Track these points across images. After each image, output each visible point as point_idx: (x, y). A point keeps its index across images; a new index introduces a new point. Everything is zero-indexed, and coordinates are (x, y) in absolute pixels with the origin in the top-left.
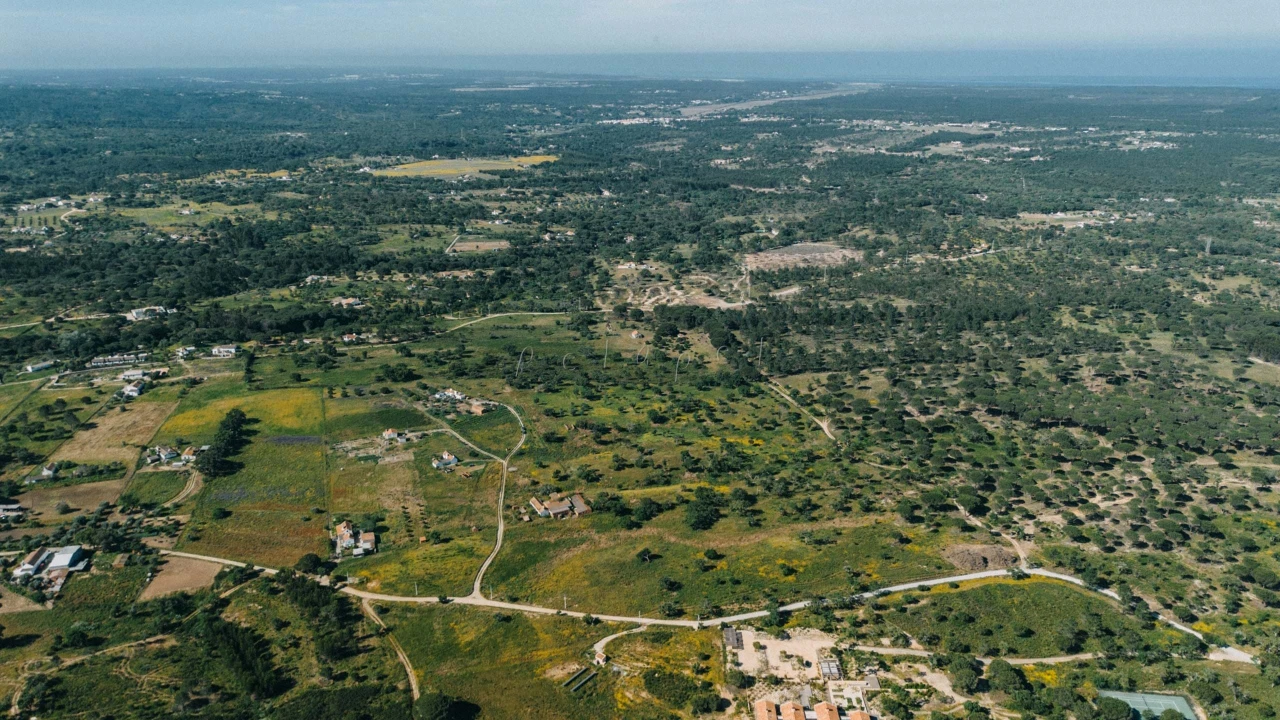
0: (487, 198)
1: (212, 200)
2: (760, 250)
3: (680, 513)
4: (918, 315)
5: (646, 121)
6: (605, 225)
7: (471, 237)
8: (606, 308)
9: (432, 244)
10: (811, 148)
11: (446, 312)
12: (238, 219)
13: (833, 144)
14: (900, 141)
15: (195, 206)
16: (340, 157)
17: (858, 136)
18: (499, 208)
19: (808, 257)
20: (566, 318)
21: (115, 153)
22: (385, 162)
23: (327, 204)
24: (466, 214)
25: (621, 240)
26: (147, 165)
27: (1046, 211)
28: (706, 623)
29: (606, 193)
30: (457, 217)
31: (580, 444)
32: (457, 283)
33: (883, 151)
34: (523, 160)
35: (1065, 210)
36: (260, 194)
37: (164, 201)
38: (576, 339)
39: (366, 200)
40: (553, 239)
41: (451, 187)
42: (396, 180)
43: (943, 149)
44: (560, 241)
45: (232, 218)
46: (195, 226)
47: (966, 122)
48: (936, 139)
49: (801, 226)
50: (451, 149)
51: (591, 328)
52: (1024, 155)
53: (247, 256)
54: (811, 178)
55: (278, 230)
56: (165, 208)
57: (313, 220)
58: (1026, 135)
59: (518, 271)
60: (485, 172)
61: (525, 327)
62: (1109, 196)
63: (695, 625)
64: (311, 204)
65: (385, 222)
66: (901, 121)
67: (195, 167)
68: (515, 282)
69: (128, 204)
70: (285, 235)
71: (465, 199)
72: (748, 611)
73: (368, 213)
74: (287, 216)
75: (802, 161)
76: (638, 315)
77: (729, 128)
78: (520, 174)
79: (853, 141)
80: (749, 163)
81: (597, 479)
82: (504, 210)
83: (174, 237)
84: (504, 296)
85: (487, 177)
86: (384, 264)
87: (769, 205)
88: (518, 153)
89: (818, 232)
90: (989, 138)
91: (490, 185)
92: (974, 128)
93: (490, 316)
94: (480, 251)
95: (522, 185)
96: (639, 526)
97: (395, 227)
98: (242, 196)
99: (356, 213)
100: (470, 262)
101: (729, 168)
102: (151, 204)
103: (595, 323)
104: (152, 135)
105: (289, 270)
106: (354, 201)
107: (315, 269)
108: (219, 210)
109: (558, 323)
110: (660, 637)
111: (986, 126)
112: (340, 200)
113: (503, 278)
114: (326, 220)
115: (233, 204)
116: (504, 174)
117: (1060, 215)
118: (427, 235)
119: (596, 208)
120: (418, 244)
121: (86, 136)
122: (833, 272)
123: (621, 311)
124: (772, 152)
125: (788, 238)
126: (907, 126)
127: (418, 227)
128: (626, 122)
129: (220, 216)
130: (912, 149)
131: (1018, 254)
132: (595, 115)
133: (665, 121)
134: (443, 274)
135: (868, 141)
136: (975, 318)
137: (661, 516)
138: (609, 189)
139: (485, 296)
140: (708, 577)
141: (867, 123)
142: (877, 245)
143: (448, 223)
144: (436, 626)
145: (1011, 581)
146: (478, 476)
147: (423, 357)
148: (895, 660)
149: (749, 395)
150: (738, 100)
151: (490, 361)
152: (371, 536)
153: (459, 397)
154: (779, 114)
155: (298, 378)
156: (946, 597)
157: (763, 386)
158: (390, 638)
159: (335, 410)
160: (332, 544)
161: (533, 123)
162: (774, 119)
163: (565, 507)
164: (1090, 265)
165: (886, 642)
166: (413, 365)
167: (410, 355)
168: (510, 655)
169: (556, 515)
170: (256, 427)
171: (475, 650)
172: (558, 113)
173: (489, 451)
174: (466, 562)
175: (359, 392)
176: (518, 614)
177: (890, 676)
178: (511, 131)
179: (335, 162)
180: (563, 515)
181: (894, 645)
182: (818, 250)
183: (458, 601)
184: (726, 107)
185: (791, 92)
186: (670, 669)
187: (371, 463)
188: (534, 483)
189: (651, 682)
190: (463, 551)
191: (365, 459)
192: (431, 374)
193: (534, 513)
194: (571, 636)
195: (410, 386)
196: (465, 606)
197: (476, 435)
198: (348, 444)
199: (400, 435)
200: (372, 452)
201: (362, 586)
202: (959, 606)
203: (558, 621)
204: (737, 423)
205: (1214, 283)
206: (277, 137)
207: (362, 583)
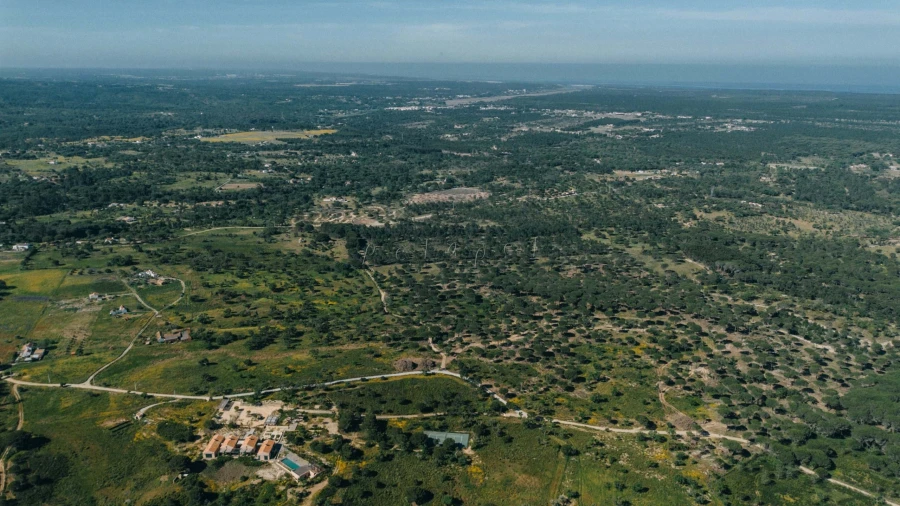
0: (269, 156)
1: (75, 155)
2: (428, 192)
3: (243, 342)
4: (493, 231)
5: (417, 108)
6: (335, 174)
7: (239, 180)
8: (293, 223)
9: (207, 185)
10: (513, 128)
11: (188, 226)
12: (85, 167)
13: (529, 125)
14: (576, 123)
15: (61, 158)
16: (186, 129)
17: (549, 120)
18: (271, 163)
19: (454, 196)
20: (260, 230)
21: (31, 124)
22: (215, 132)
23: (151, 158)
24: (244, 166)
25: (342, 184)
26: (49, 132)
27: (632, 170)
28: (214, 398)
29: (353, 154)
30: (235, 169)
31: (215, 302)
32: (208, 208)
33: (559, 131)
34: (314, 132)
35: (645, 169)
36: (107, 153)
37: (42, 156)
38: (259, 243)
39: (179, 156)
40: (295, 182)
41: (250, 149)
42: (215, 144)
43: (601, 129)
44: (300, 184)
45: (80, 166)
46: (54, 171)
47: (628, 112)
48: (596, 123)
49: (465, 176)
50: (264, 124)
51: (274, 237)
52: (648, 134)
53: (76, 191)
54: (498, 146)
55: (108, 174)
56: (42, 160)
57: (136, 169)
58: (661, 120)
59: (253, 201)
60: (279, 140)
61: (230, 236)
62: (680, 161)
63: (208, 399)
64: (141, 158)
65: (185, 170)
66: (586, 111)
67: (75, 136)
68: (248, 208)
69: (18, 157)
70: (111, 177)
71: (253, 157)
72: (248, 392)
73: (176, 164)
74: (119, 166)
75: (500, 136)
76: (310, 228)
77: (469, 114)
78: (303, 141)
79: (544, 124)
80: (465, 137)
81: (210, 323)
82: (274, 163)
83: (35, 178)
84: (234, 217)
85: (280, 143)
86: (164, 198)
87: (458, 164)
88: (310, 128)
89: (470, 181)
90: (635, 122)
91: (276, 148)
92: (629, 116)
93: (213, 229)
94: (238, 190)
95: (298, 149)
96: (217, 348)
97: (190, 174)
98: (97, 152)
99: (168, 163)
100: (227, 196)
101: (452, 140)
102: (34, 157)
103: (280, 233)
104: (65, 113)
105: (97, 201)
106: (171, 157)
107: (118, 199)
108: (78, 161)
109: (255, 233)
110: (183, 404)
111: (639, 114)
112: (162, 156)
113: (241, 206)
114: (145, 168)
115: (90, 157)
116: (291, 141)
117: (641, 172)
118: (208, 178)
119: (340, 163)
120: (200, 184)
121: (18, 113)
122: (460, 205)
123: (300, 226)
124: (485, 130)
125: (451, 184)
126: (589, 114)
127: (206, 174)
128: (402, 109)
129: (73, 165)
130: (577, 130)
131: (590, 196)
132: (386, 103)
133: (429, 108)
134: (204, 204)
135: (553, 123)
136: (527, 234)
137: (235, 343)
138: (356, 152)
139: (222, 217)
140: (238, 374)
141: (564, 112)
142: (505, 189)
143: (228, 172)
144: (52, 399)
145: (422, 377)
146: (134, 320)
147: (148, 252)
148: (314, 416)
149: (348, 277)
150: (489, 95)
151: (191, 255)
152: (42, 351)
153: (153, 275)
154: (509, 105)
155: (57, 263)
156: (374, 385)
157: (362, 272)
158: (20, 405)
159: (69, 281)
160: (16, 355)
161: (339, 109)
162: (502, 109)
163: (176, 337)
164: (632, 203)
165: (317, 407)
166: (141, 257)
167: (141, 251)
168: (88, 413)
169: (167, 342)
170: (11, 291)
171: (67, 411)
172: (359, 102)
173: (152, 306)
174: (91, 365)
175: (91, 272)
176: (106, 393)
177: (305, 424)
178: (321, 114)
179: (183, 132)
180: (172, 341)
181: (321, 408)
182: (466, 192)
183: (73, 386)
184: (477, 100)
185: (529, 91)
186: (177, 421)
187: (72, 312)
188: (167, 324)
189: (162, 428)
190: (94, 360)
191: (70, 310)
192: (146, 262)
193: (155, 340)
194: (129, 405)
195: (127, 269)
196: (76, 389)
197: (150, 297)
198: (63, 302)
199: (100, 296)
200: (76, 306)
201: (19, 377)
202: (379, 390)
203: (128, 396)
204: (328, 292)
205: (704, 215)
206: (153, 115)
207: (20, 375)
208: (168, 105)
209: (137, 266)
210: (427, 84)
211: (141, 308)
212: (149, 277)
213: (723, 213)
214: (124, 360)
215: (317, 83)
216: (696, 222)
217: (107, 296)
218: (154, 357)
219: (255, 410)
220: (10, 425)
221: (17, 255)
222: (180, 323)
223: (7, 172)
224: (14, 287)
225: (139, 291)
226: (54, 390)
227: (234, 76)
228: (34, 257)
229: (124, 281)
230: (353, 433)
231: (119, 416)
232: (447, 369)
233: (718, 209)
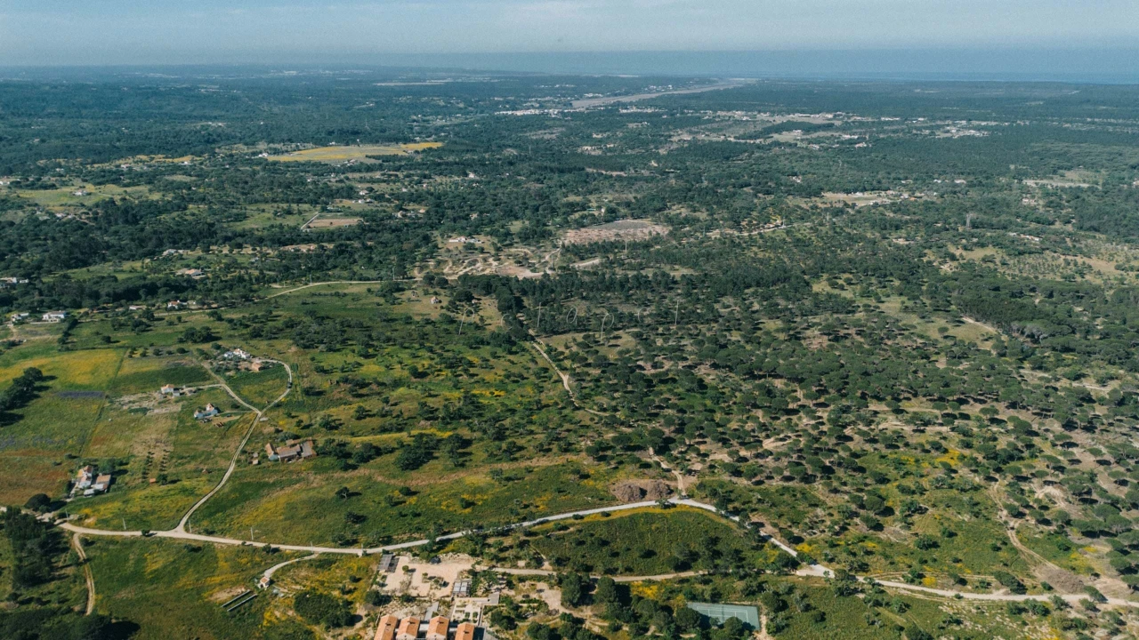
0: (362, 180)
1: (107, 182)
2: (584, 226)
3: (391, 458)
4: (690, 283)
5: (537, 112)
6: (456, 203)
7: (329, 215)
8: (418, 275)
9: (290, 221)
10: (670, 136)
11: (275, 282)
12: (124, 199)
13: (690, 132)
14: (751, 129)
15: (90, 187)
16: (246, 144)
17: (715, 125)
18: (367, 189)
19: (621, 232)
20: (376, 286)
21: (43, 141)
22: (284, 148)
23: (209, 186)
24: (333, 194)
25: (467, 217)
26: (68, 152)
27: (848, 192)
28: (369, 551)
29: (472, 176)
30: (323, 198)
31: (337, 396)
32: (297, 255)
33: (732, 139)
34: (412, 147)
35: (864, 190)
36: (151, 178)
37: (64, 184)
38: (378, 304)
39: (246, 183)
40: (404, 216)
41: (334, 170)
42: (287, 165)
43: (785, 137)
44: (410, 217)
45: (117, 198)
46: (83, 205)
47: (815, 113)
48: (780, 129)
49: (628, 205)
50: (349, 136)
51: (396, 295)
52: (852, 142)
53: (116, 233)
54: (658, 162)
55: (156, 209)
56: (66, 190)
57: (191, 200)
58: (861, 124)
59: (357, 244)
60: (370, 157)
61: (337, 294)
62: (906, 178)
63: (360, 552)
64: (196, 186)
65: (257, 202)
66: (759, 112)
67: (102, 154)
68: (351, 254)
69: (32, 186)
70: (160, 213)
71: (341, 181)
72: (416, 539)
73: (243, 194)
74: (169, 197)
75: (657, 148)
76: (444, 283)
77: (608, 119)
78: (402, 158)
79: (709, 130)
80: (610, 150)
81: (336, 428)
82: (371, 190)
83: (59, 215)
84: (335, 267)
85: (373, 161)
86: (236, 240)
87: (612, 186)
88: (407, 140)
89: (639, 210)
90: (829, 127)
91: (369, 169)
92: (818, 119)
93: (311, 285)
94: (332, 228)
95: (398, 169)
96: (354, 467)
97: (262, 206)
98: (136, 178)
99: (233, 193)
100: (319, 237)
101: (593, 153)
102: (53, 186)
103: (403, 290)
104: (85, 125)
105: (148, 246)
106: (235, 184)
107: (175, 244)
108: (113, 191)
109: (369, 290)
110: (325, 563)
111: (830, 116)
112: (223, 182)
113: (341, 250)
114: (203, 200)
115: (125, 186)
116: (387, 159)
117: (859, 194)
118: (289, 212)
119: (457, 188)
120: (279, 221)
121: (24, 125)
122: (634, 246)
123: (429, 279)
124: (635, 140)
125: (612, 215)
126: (764, 116)
127: (285, 206)
128: (519, 113)
129: (107, 197)
130: (756, 137)
131: (804, 229)
132: (495, 106)
133: (553, 112)
134: (290, 248)
135: (721, 130)
136: (737, 285)
137: (379, 459)
138: (475, 172)
139: (319, 267)
140: (394, 511)
141: (730, 114)
142: (687, 221)
143: (314, 202)
144: (131, 556)
145: (658, 511)
146: (230, 425)
147: (230, 321)
148: (522, 579)
149: (511, 353)
150: (626, 94)
151: (291, 324)
152: (107, 478)
153: (244, 356)
154: (656, 106)
155: (108, 340)
156: (594, 525)
157: (527, 345)
158: (86, 567)
159: (129, 368)
160: (71, 486)
161: (437, 114)
162: (649, 111)
163: (293, 452)
164: (863, 238)
165: (521, 563)
166: (220, 328)
167: (220, 319)
168: (186, 580)
169: (283, 459)
170: (50, 383)
171: (157, 577)
172: (461, 105)
173: (251, 403)
174: (182, 500)
175: (157, 353)
176: (209, 545)
177: (512, 593)
178: (414, 121)
179: (241, 149)
180: (290, 458)
181: (528, 566)
182: (636, 227)
183: (161, 534)
184: (612, 100)
185: (676, 86)
186: (321, 591)
187: (140, 415)
188: (278, 431)
189: (301, 602)
190: (184, 491)
191: (136, 411)
192: (231, 336)
193: (265, 457)
194: (248, 564)
195: (207, 347)
196: (165, 538)
197: (246, 389)
198: (126, 399)
199: (176, 389)
200: (145, 404)
201: (79, 522)
202: (602, 533)
203: (241, 551)
204: (489, 377)
205: (964, 253)
206: (199, 125)
207: (80, 519)
208: (216, 113)
209: (220, 343)
210: (544, 80)
211: (236, 406)
212: (239, 359)
213: (989, 251)
214: (226, 490)
215: (403, 81)
216: (955, 264)
217: (186, 390)
218: (266, 485)
219: (433, 570)
220: (76, 601)
221: (51, 329)
222: (295, 430)
223: (20, 207)
224: (52, 378)
225: (229, 380)
226: (133, 542)
227: (294, 73)
228: (73, 332)
229: (206, 365)
230: (584, 608)
231: (235, 584)
232: (690, 496)
233: (983, 246)
